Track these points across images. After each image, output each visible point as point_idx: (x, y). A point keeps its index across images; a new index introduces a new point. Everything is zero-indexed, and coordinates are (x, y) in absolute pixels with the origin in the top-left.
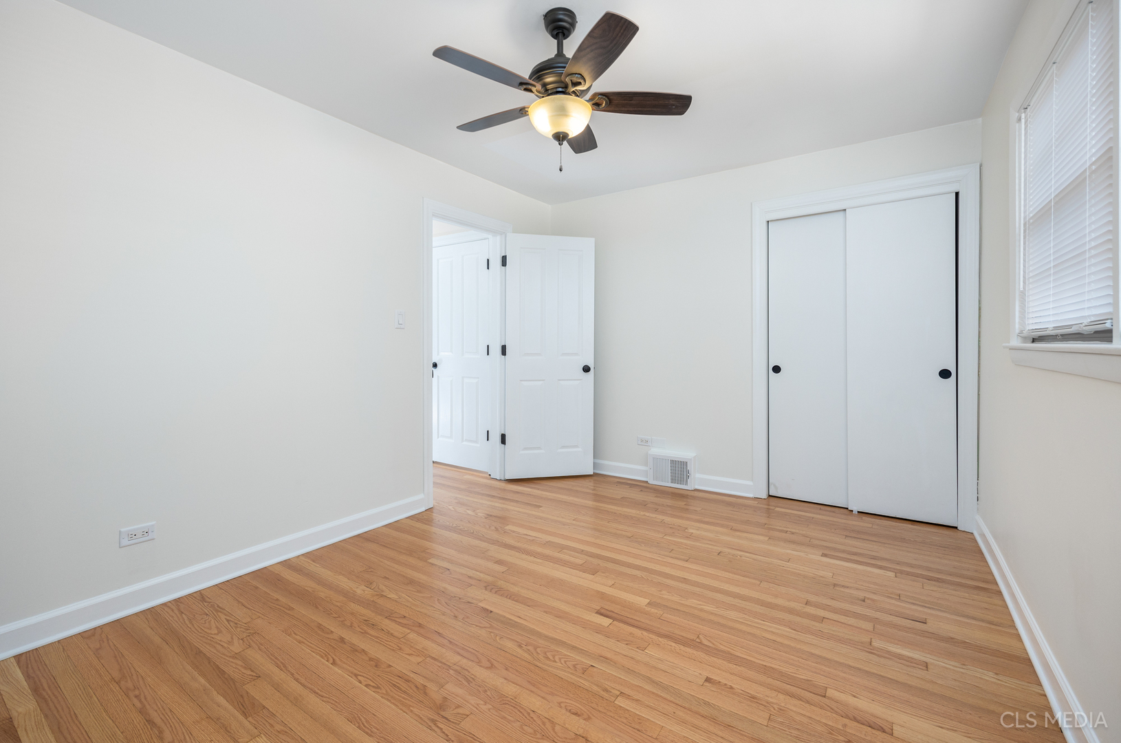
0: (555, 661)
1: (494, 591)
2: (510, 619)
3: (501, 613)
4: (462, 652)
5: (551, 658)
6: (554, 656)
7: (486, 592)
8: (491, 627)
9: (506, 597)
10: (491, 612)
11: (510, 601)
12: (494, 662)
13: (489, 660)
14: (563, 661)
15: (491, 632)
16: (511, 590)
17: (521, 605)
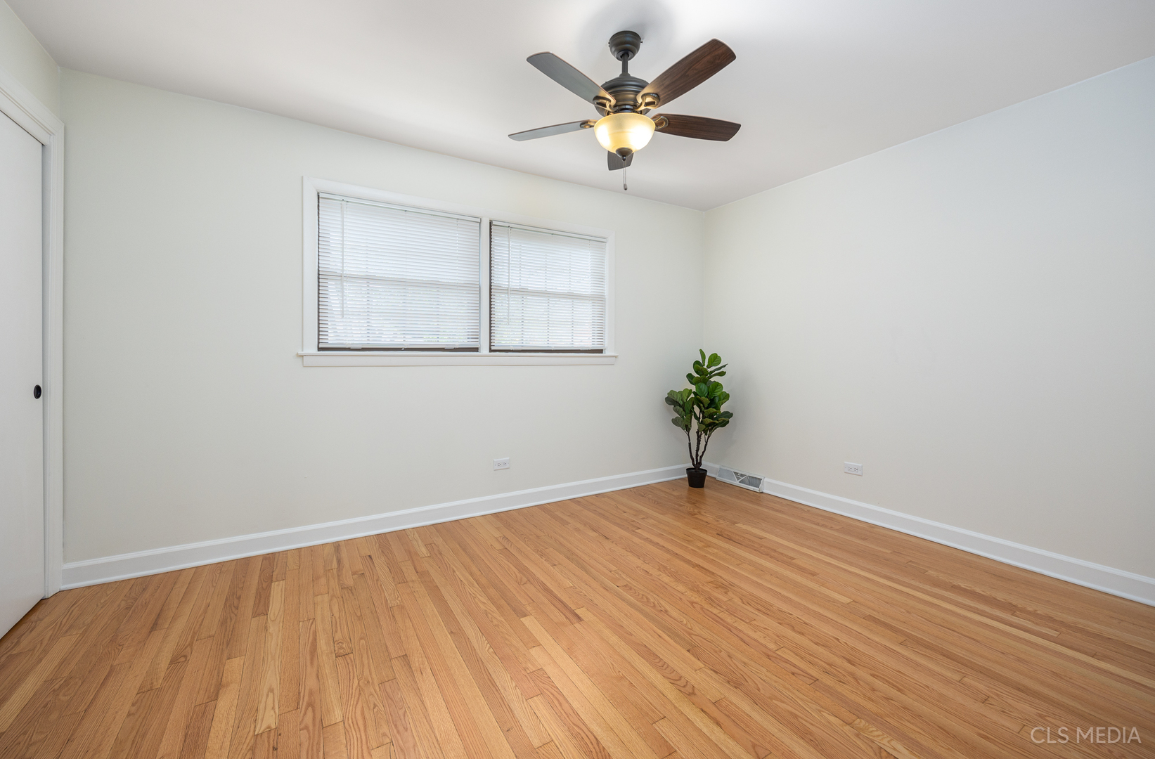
0: (643, 595)
1: (682, 683)
2: (669, 636)
3: (679, 647)
4: (719, 620)
5: (645, 598)
6: (642, 598)
7: (693, 682)
8: (690, 634)
9: (668, 666)
10: (688, 651)
11: (665, 660)
12: (690, 605)
13: (694, 607)
14: (637, 594)
15: (691, 629)
16: (659, 676)
17: (654, 650)
